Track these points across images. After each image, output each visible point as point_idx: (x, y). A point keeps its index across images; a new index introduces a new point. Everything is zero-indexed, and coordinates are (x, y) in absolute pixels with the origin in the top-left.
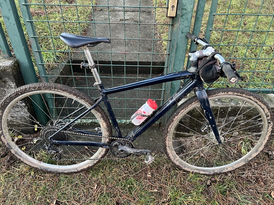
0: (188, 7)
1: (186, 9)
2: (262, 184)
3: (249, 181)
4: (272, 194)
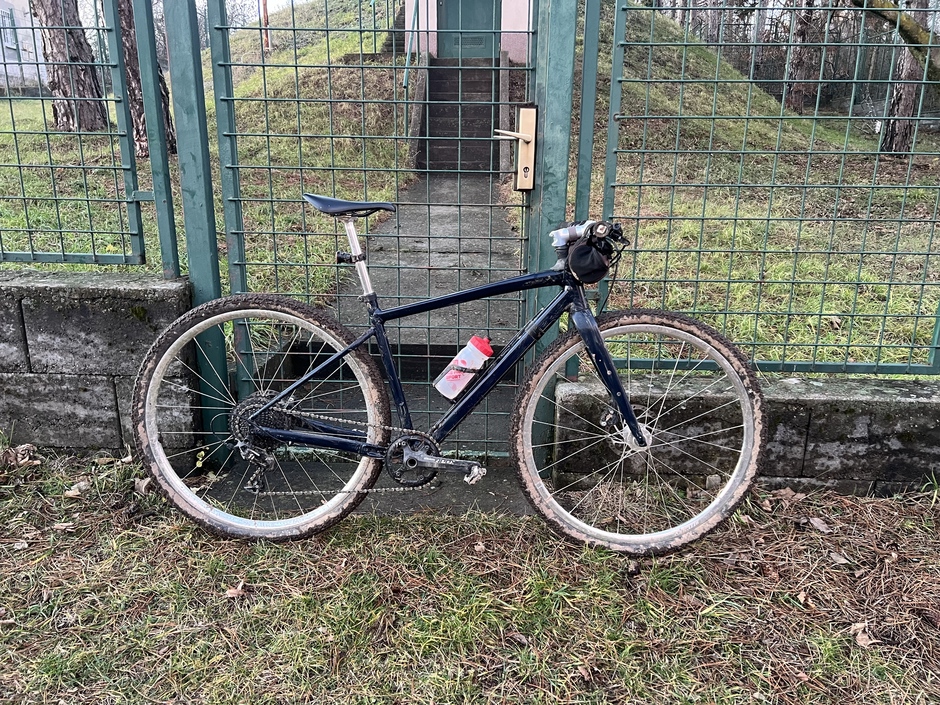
0: (557, 170)
1: (552, 175)
2: (775, 575)
3: (741, 571)
4: (801, 597)
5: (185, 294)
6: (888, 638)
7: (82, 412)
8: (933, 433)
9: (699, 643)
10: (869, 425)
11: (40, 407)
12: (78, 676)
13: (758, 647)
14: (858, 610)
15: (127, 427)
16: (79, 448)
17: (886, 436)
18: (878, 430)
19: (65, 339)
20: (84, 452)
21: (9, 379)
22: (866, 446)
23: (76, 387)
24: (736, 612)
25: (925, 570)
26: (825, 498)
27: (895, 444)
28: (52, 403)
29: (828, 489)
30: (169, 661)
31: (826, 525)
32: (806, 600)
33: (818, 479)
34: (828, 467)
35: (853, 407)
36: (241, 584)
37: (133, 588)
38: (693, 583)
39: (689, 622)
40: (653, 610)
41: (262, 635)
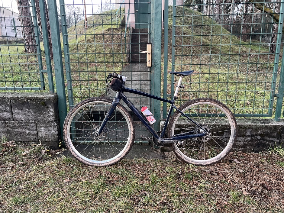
0: (158, 61)
2: (221, 175)
3: (212, 174)
4: (228, 181)
5: (55, 98)
6: (252, 193)
7: (27, 131)
8: (270, 134)
9: (197, 194)
10: (251, 132)
11: (16, 130)
12: (22, 203)
13: (214, 195)
14: (245, 185)
15: (40, 135)
16: (27, 142)
17: (256, 135)
18: (254, 133)
19: (23, 111)
20: (28, 143)
21: (7, 122)
22: (250, 138)
23: (26, 124)
24: (209, 186)
25: (266, 173)
26: (239, 153)
27: (259, 137)
28: (19, 129)
29: (240, 151)
30: (47, 199)
31: (238, 161)
32: (230, 182)
33: (237, 148)
34: (239, 144)
35: (246, 127)
36: (69, 178)
37: (39, 179)
38: (197, 177)
39: (195, 188)
40: (185, 185)
41: (74, 192)
